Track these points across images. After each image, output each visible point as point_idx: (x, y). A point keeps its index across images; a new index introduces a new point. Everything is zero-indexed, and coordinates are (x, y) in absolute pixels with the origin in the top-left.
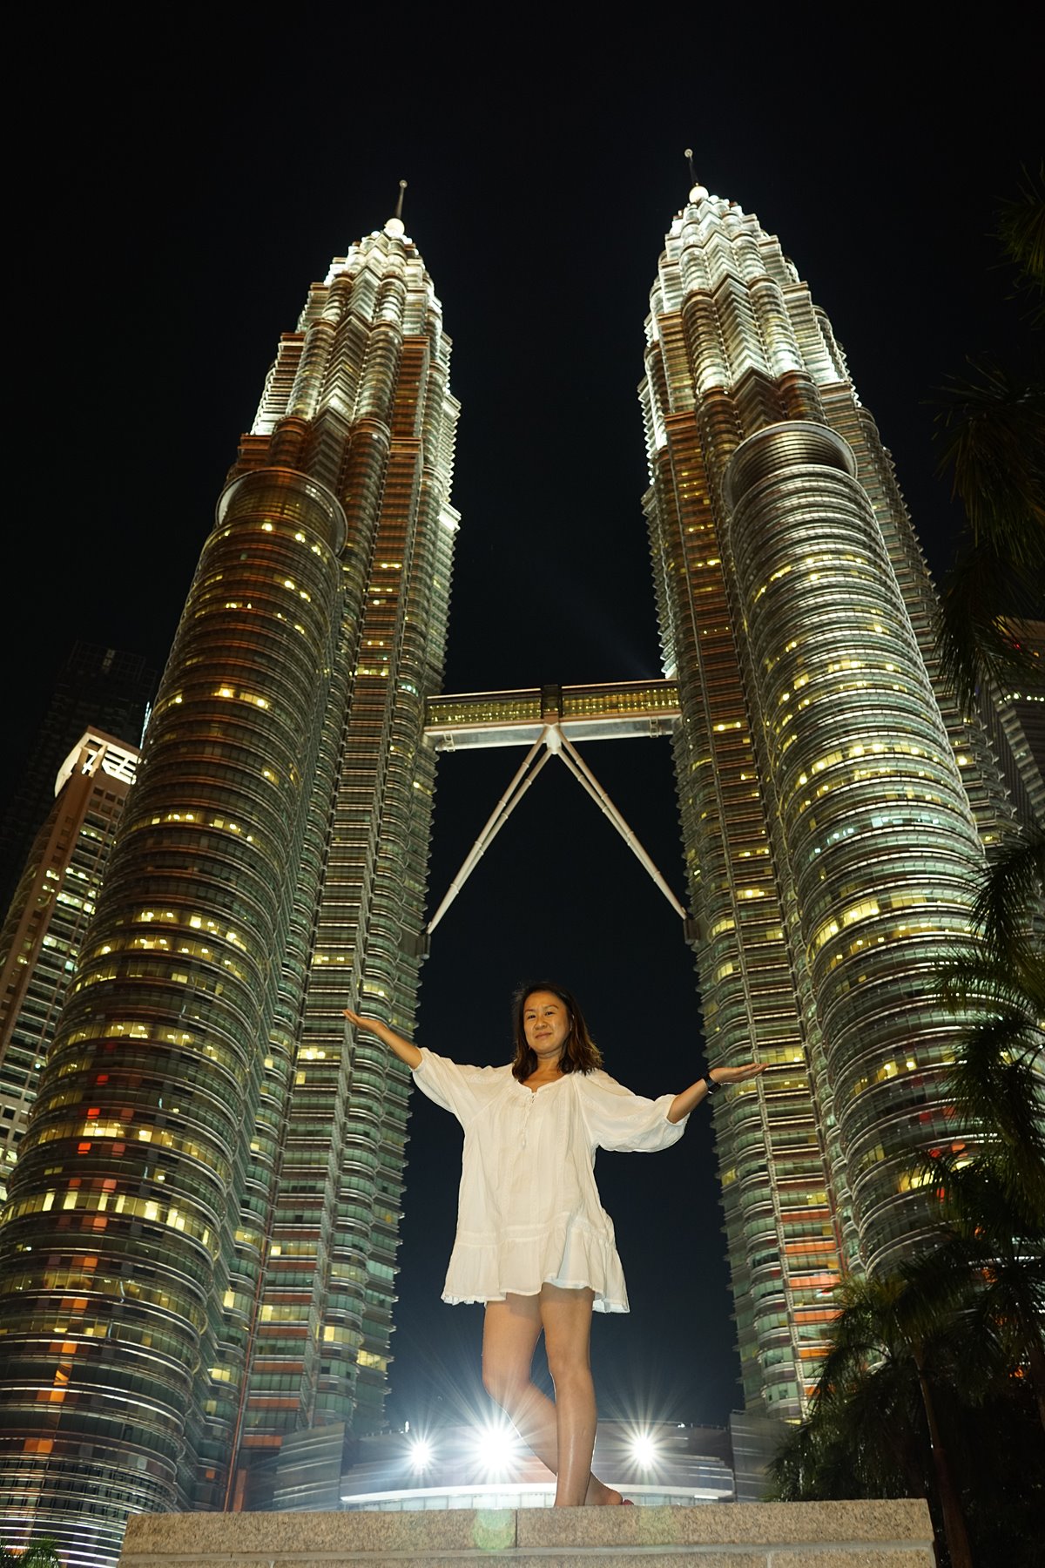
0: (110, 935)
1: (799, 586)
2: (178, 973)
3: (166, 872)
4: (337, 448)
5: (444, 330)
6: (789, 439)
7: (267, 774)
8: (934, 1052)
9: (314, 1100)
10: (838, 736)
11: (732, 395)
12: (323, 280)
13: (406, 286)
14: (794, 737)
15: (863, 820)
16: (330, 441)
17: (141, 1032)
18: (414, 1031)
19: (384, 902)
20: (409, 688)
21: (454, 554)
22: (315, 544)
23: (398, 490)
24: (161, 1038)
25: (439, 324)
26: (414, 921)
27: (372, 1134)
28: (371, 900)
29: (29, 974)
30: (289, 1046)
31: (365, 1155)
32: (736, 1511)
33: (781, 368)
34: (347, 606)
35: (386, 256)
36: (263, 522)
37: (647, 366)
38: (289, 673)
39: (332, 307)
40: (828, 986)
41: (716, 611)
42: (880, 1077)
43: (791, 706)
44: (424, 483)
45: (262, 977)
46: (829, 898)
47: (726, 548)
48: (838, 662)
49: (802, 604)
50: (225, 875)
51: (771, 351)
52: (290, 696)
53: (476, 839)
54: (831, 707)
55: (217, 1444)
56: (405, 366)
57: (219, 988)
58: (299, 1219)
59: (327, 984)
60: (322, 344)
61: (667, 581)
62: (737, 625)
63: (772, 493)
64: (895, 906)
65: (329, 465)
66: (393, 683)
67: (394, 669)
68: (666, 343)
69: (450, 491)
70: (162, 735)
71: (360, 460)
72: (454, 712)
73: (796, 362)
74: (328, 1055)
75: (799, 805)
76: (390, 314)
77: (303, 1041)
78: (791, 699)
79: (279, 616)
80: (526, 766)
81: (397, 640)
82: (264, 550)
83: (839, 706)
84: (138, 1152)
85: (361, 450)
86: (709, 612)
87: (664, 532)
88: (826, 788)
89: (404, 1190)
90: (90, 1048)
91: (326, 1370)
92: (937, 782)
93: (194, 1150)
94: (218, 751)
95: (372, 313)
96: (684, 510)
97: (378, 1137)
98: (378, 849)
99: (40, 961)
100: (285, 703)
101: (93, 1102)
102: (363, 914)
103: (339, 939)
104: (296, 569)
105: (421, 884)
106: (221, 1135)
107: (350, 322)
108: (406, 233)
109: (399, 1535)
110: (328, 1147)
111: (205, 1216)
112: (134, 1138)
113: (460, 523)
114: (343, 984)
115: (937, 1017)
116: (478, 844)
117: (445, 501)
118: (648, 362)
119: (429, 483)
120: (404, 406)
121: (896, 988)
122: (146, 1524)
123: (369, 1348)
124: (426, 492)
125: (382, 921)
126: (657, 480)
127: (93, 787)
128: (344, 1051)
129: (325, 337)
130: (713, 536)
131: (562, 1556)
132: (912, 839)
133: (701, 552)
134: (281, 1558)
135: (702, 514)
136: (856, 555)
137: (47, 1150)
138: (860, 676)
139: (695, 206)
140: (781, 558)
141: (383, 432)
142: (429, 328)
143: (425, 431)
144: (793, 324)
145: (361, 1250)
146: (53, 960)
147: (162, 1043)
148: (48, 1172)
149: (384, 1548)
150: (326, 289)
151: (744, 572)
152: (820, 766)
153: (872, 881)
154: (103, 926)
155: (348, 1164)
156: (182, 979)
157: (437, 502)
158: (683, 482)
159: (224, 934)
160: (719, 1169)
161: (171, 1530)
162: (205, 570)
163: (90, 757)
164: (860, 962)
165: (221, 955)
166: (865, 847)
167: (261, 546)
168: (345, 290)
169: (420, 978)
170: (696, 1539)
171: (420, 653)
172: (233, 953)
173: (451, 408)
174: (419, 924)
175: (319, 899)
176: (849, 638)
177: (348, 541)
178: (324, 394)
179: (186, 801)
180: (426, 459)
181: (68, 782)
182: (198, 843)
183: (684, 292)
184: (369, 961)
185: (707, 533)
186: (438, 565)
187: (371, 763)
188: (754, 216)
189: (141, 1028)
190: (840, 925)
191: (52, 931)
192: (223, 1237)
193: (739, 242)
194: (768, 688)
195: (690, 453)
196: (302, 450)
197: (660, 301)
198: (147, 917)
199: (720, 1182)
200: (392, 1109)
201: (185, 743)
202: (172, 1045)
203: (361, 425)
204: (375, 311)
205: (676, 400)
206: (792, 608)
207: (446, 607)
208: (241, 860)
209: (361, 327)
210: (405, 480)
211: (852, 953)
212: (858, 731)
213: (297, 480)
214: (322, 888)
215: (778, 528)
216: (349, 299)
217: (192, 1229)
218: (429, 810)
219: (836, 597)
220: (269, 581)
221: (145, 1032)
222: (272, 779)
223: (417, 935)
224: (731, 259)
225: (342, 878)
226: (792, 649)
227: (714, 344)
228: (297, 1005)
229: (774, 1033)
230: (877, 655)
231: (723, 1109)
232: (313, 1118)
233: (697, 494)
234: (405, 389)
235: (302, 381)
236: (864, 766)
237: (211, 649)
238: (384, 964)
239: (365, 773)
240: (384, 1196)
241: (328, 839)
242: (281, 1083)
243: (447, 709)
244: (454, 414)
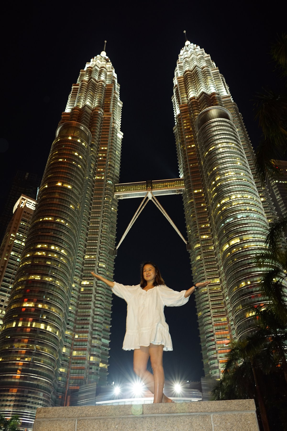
0: (29, 251)
1: (217, 152)
2: (48, 261)
3: (44, 234)
4: (89, 116)
5: (118, 82)
6: (214, 111)
7: (71, 206)
8: (255, 279)
9: (86, 295)
10: (228, 193)
11: (198, 99)
12: (84, 69)
13: (107, 70)
14: (216, 194)
15: (235, 216)
16: (87, 114)
17: (38, 278)
18: (113, 276)
19: (104, 241)
20: (110, 182)
21: (122, 145)
22: (83, 142)
23: (106, 127)
24: (44, 279)
25: (116, 81)
26: (112, 246)
27: (102, 304)
28: (100, 240)
29: (7, 262)
30: (79, 281)
31: (100, 310)
32: (202, 403)
33: (211, 92)
34: (92, 159)
35: (101, 62)
36: (69, 137)
37: (174, 92)
38: (77, 179)
39: (87, 76)
40: (226, 262)
41: (194, 159)
42: (241, 286)
43: (215, 185)
44: (113, 125)
45: (71, 262)
46: (226, 238)
47: (196, 142)
48: (228, 173)
49: (218, 157)
50: (60, 234)
51: (208, 87)
52: (77, 185)
53: (129, 223)
54: (226, 185)
55: (62, 389)
56: (107, 93)
57: (59, 265)
58: (83, 328)
59: (89, 263)
60: (84, 87)
61: (180, 151)
62: (200, 163)
63: (209, 126)
64: (244, 239)
65: (87, 120)
66: (105, 181)
67: (106, 177)
68: (179, 85)
69: (120, 127)
70: (42, 196)
71: (95, 119)
72: (122, 188)
73: (215, 90)
74: (90, 283)
75: (218, 212)
76: (103, 78)
77: (83, 279)
78: (215, 183)
79: (74, 163)
80: (142, 203)
81: (106, 169)
82: (69, 144)
83: (228, 185)
84: (38, 310)
85: (95, 116)
86: (192, 160)
87: (179, 138)
88: (225, 208)
89: (111, 319)
90: (24, 282)
91: (91, 368)
92: (255, 205)
93: (54, 310)
94: (58, 200)
95: (97, 78)
96: (185, 131)
97: (104, 305)
98: (102, 227)
99: (10, 259)
100: (76, 187)
101: (26, 297)
102: (99, 244)
103: (92, 251)
104: (78, 150)
105: (114, 236)
106: (61, 305)
107: (91, 80)
108: (107, 55)
109: (111, 412)
110: (90, 308)
111: (57, 327)
112: (37, 307)
113: (123, 136)
114: (93, 263)
115: (256, 269)
116: (130, 225)
117: (119, 130)
118: (174, 91)
119: (114, 125)
120: (107, 104)
121: (244, 262)
122: (42, 410)
123: (103, 362)
124: (114, 128)
125: (104, 246)
126: (177, 123)
127: (24, 211)
128: (94, 282)
129: (85, 85)
130: (193, 138)
131: (155, 416)
132: (249, 221)
133: (190, 143)
134: (79, 419)
135: (189, 132)
136: (232, 143)
137: (13, 310)
138: (234, 177)
139: (187, 46)
140: (212, 144)
141: (101, 111)
142: (113, 82)
143: (113, 111)
144: (214, 79)
145: (100, 336)
146: (14, 259)
147: (44, 281)
148: (14, 316)
149: (107, 415)
150: (85, 71)
151: (202, 149)
152: (223, 201)
153: (238, 233)
154: (27, 249)
155: (96, 313)
156: (49, 263)
157: (117, 130)
158: (185, 124)
159: (61, 251)
161: (49, 412)
162: (53, 150)
163: (22, 202)
164: (235, 255)
165: (60, 256)
166: (236, 223)
167: (68, 143)
169: (114, 262)
170: (191, 411)
171: (113, 172)
172: (63, 256)
173: (120, 104)
174: (114, 247)
175: (86, 240)
176: (231, 166)
177: (92, 142)
178: (85, 101)
179: (49, 214)
180: (113, 118)
181: (16, 210)
182: (53, 226)
183: (184, 71)
184: (100, 257)
185: (191, 138)
186: (117, 148)
187: (100, 203)
188: (203, 49)
189: (38, 277)
190: (229, 245)
191: (13, 251)
192: (62, 333)
193: (199, 56)
194: (209, 180)
195: (186, 116)
196: (79, 116)
197: (177, 73)
198: (39, 246)
199: (197, 316)
200: (108, 297)
201: (48, 198)
202: (47, 281)
203: (95, 109)
204: (98, 77)
205: (182, 101)
206: (215, 158)
207: (120, 159)
208: (65, 230)
209: (95, 82)
210: (108, 125)
211: (233, 253)
212: (233, 192)
213: (78, 125)
214: (87, 237)
215: (211, 136)
216: (91, 74)
217: (54, 331)
218: (116, 215)
219: (227, 155)
220: (70, 153)
221: (39, 278)
222: (73, 208)
223: (113, 250)
224: (197, 61)
225: (92, 235)
226: (215, 170)
227: (192, 85)
228: (81, 269)
229: (211, 275)
230: (238, 171)
231: (198, 296)
232: (86, 300)
233: (188, 127)
234: (107, 99)
235: (78, 97)
236: (235, 201)
237: (55, 172)
238: (105, 258)
239: (98, 205)
240: (106, 321)
241: (88, 224)
242: (77, 291)
243: (120, 187)
244: (121, 106)
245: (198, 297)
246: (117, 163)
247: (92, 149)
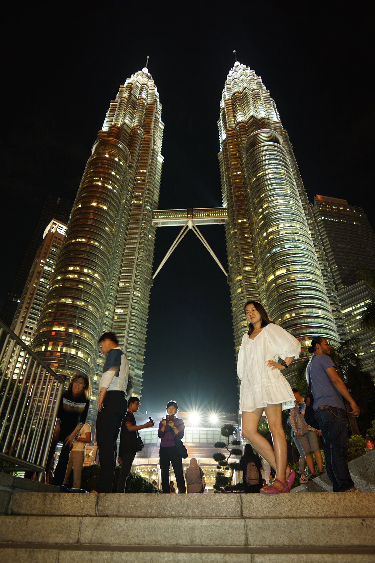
0: (60, 273)
1: (266, 178)
2: (80, 285)
3: (77, 256)
4: (127, 135)
5: (160, 102)
6: (263, 135)
7: (106, 228)
8: (300, 311)
9: (120, 324)
10: (276, 221)
11: (246, 123)
12: (124, 85)
13: (149, 88)
14: (263, 222)
15: (283, 246)
16: (125, 133)
17: (70, 301)
18: (149, 306)
19: (140, 269)
20: (148, 207)
21: (162, 169)
22: (121, 161)
23: (146, 148)
24: (75, 303)
25: (158, 100)
26: (149, 275)
27: (136, 334)
28: (136, 268)
29: (36, 289)
30: (113, 308)
31: (134, 340)
33: (261, 116)
34: (130, 182)
35: (143, 78)
36: (105, 154)
37: (221, 115)
38: (113, 199)
39: (126, 93)
40: (270, 293)
41: (239, 187)
42: (285, 318)
43: (262, 213)
44: (153, 147)
45: (105, 287)
46: (272, 268)
47: (243, 168)
48: (276, 200)
49: (267, 183)
50: (94, 257)
51: (258, 111)
52: (114, 206)
53: (167, 252)
54: (274, 213)
55: (92, 416)
56: (148, 112)
57: (92, 290)
59: (123, 291)
60: (123, 104)
61: (225, 179)
62: (246, 191)
63: (258, 150)
64: (291, 270)
65: (125, 140)
66: (143, 206)
67: (144, 201)
68: (226, 108)
69: (161, 150)
70: (75, 216)
71: (134, 139)
72: (161, 215)
73: (265, 114)
74: (124, 311)
75: (264, 241)
76: (144, 95)
77: (116, 307)
78: (262, 211)
79: (111, 182)
80: (182, 231)
81: (145, 193)
82: (106, 162)
83: (276, 213)
84: (70, 335)
85: (135, 136)
86: (237, 187)
87: (224, 164)
88: (272, 236)
89: (145, 350)
90: (55, 305)
93: (85, 335)
94: (92, 221)
95: (138, 95)
96: (231, 157)
97: (138, 335)
98: (139, 254)
100: (112, 208)
101: (56, 321)
102: (134, 272)
103: (127, 279)
104: (115, 169)
105: (151, 265)
106: (93, 331)
107: (132, 97)
108: (149, 72)
110: (124, 337)
111: (88, 353)
112: (68, 331)
113: (164, 160)
114: (128, 291)
115: (302, 301)
116: (168, 254)
117: (159, 154)
118: (221, 114)
119: (155, 147)
120: (148, 124)
121: (290, 293)
123: (135, 392)
124: (154, 150)
125: (140, 274)
126: (223, 149)
127: (54, 236)
128: (128, 310)
129: (124, 101)
130: (240, 165)
132: (297, 251)
133: (235, 170)
135: (236, 158)
136: (283, 169)
137: (43, 334)
139: (236, 67)
141: (141, 131)
142: (155, 101)
143: (154, 132)
144: (265, 103)
145: (133, 366)
146: (43, 285)
147: (75, 305)
148: (43, 340)
150: (124, 87)
151: (249, 174)
152: (270, 230)
154: (58, 271)
155: (129, 342)
156: (82, 287)
157: (157, 153)
158: (231, 149)
159: (94, 274)
160: (235, 346)
162: (88, 168)
163: (53, 227)
164: (280, 286)
165: (93, 280)
166: (283, 253)
167: (105, 161)
168: (130, 88)
169: (150, 291)
171: (151, 197)
172: (96, 280)
173: (161, 126)
174: (150, 276)
175: (121, 267)
176: (280, 193)
177: (131, 163)
178: (124, 119)
179: (82, 235)
180: (154, 140)
181: (47, 235)
182: (86, 248)
183: (232, 93)
184: (136, 286)
185: (237, 164)
186: (157, 172)
187: (137, 229)
188: (254, 71)
190: (275, 276)
191: (43, 277)
192: (94, 360)
193: (249, 78)
194: (256, 207)
195: (233, 140)
196: (117, 135)
197: (225, 95)
198: (71, 268)
199: (235, 350)
200: (142, 328)
201: (82, 219)
202: (78, 305)
203: (135, 128)
204: (139, 95)
205: (229, 124)
206: (263, 184)
207: (159, 184)
208: (99, 253)
209: (135, 99)
210: (148, 146)
211: (278, 283)
212: (282, 220)
213: (116, 142)
214: (122, 264)
215: (260, 161)
216: (131, 90)
217: (85, 357)
218: (153, 244)
219: (277, 181)
220: (107, 171)
222: (108, 230)
223: (149, 279)
224: (247, 83)
225: (128, 261)
226: (263, 196)
227: (241, 108)
228: (115, 297)
230: (288, 199)
231: (237, 329)
232: (120, 329)
233: (235, 152)
234: (148, 119)
235: (117, 115)
236: (283, 230)
237: (90, 191)
238: (140, 287)
239: (135, 231)
240: (140, 352)
241: (124, 250)
242: (110, 319)
243: (159, 214)
244: (162, 127)
245: (236, 332)
246: (156, 188)
247: (130, 171)
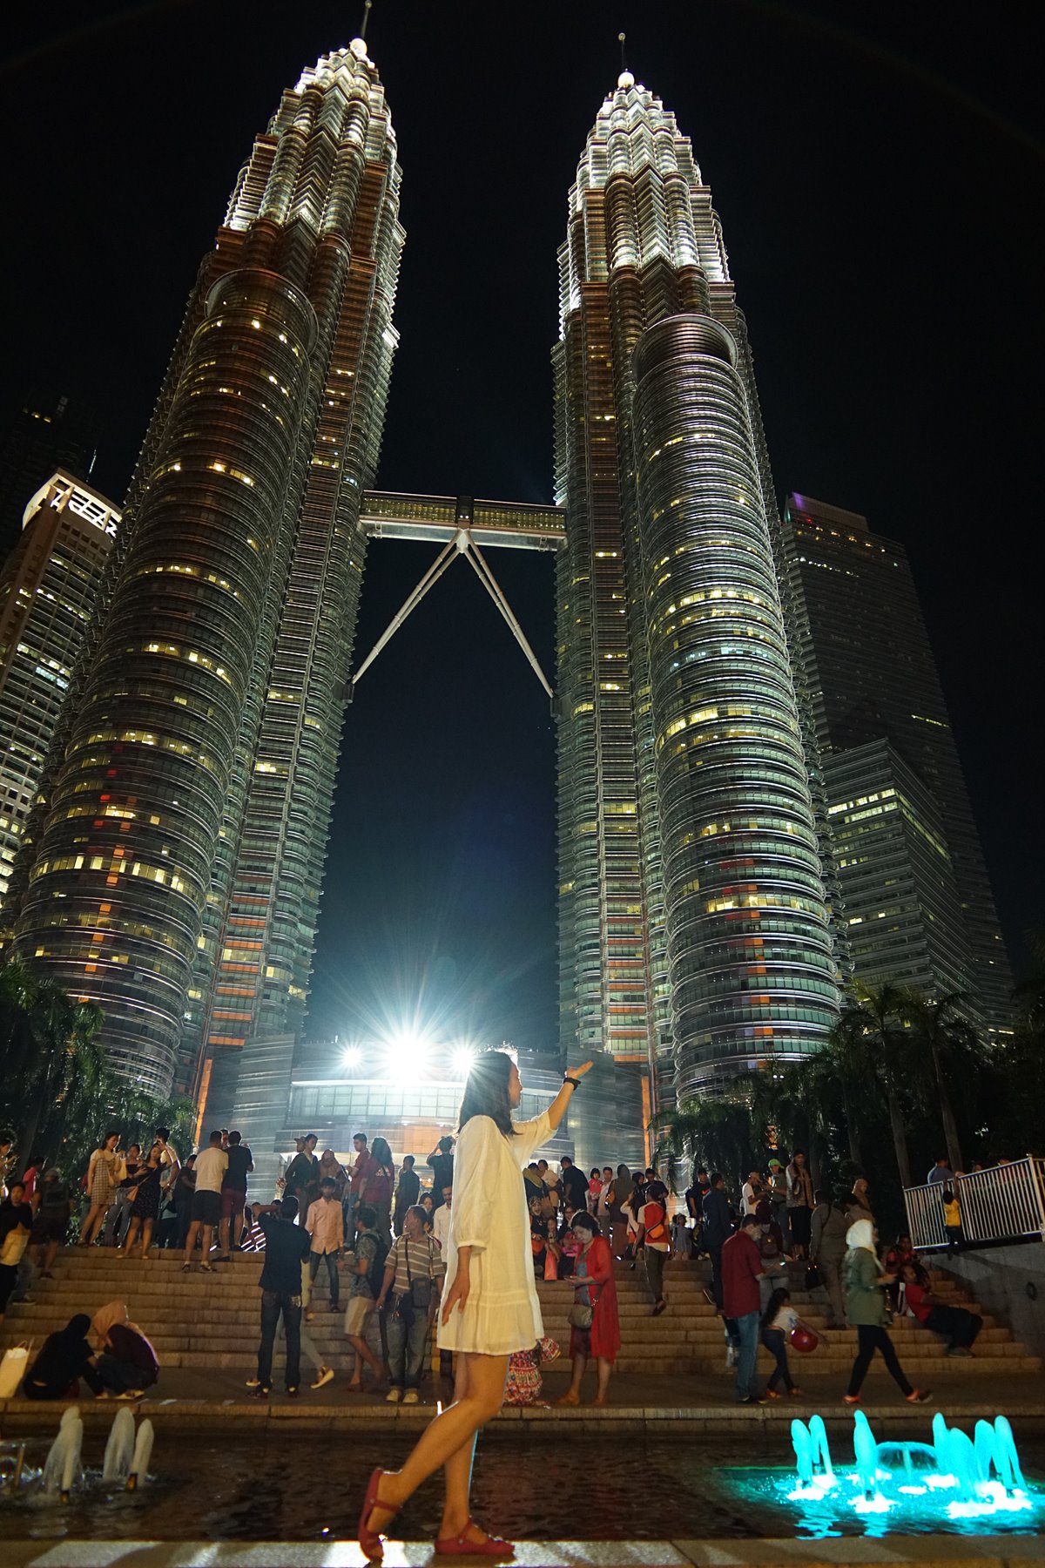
1: (686, 455)
2: (180, 697)
3: (169, 614)
4: (306, 257)
5: (397, 159)
6: (690, 329)
7: (250, 541)
8: (744, 820)
9: (266, 803)
10: (702, 580)
11: (640, 276)
12: (295, 86)
13: (370, 111)
14: (669, 575)
15: (714, 648)
16: (299, 248)
18: (338, 757)
19: (324, 655)
20: (352, 481)
21: (394, 368)
22: (294, 347)
23: (355, 305)
24: (165, 746)
25: (394, 153)
26: (344, 673)
27: (307, 833)
28: (314, 652)
29: (6, 674)
30: (249, 760)
31: (300, 847)
33: (681, 261)
34: (311, 403)
35: (354, 76)
36: (252, 319)
37: (568, 232)
38: (269, 457)
39: (301, 118)
40: (671, 766)
41: (607, 459)
42: (704, 834)
44: (375, 302)
46: (681, 701)
47: (622, 408)
49: (688, 470)
50: (217, 621)
51: (675, 244)
52: (270, 478)
54: (701, 557)
55: (192, 1041)
56: (365, 189)
57: (210, 712)
58: (253, 890)
59: (279, 715)
60: (295, 153)
62: (623, 474)
63: (674, 372)
64: (730, 714)
65: (302, 276)
66: (341, 475)
67: (342, 463)
68: (589, 216)
69: (393, 311)
70: (163, 495)
71: (324, 271)
72: (384, 506)
73: (694, 257)
74: (278, 770)
75: (667, 627)
76: (355, 136)
77: (259, 758)
79: (264, 406)
80: (440, 560)
81: (346, 438)
82: (253, 345)
84: (149, 831)
85: (325, 262)
86: (601, 459)
87: (569, 382)
88: (689, 618)
89: (324, 874)
91: (267, 997)
92: (770, 626)
94: (212, 517)
95: (339, 132)
96: (590, 368)
97: (311, 835)
98: (322, 612)
99: (15, 664)
100: (265, 482)
102: (308, 663)
103: (290, 681)
104: (279, 366)
105: (349, 644)
106: (208, 822)
107: (321, 136)
108: (369, 56)
110: (276, 839)
112: (146, 821)
113: (398, 343)
114: (291, 716)
116: (397, 618)
117: (389, 319)
118: (570, 229)
119: (378, 302)
123: (295, 983)
124: (376, 311)
125: (321, 670)
126: (568, 335)
127: (58, 523)
128: (290, 768)
129: (297, 146)
130: (611, 395)
132: (748, 667)
133: (600, 407)
135: (604, 374)
136: (731, 437)
138: (725, 536)
139: (624, 91)
140: (675, 429)
141: (345, 249)
142: (386, 156)
143: (378, 254)
144: (695, 223)
145: (295, 915)
146: (26, 665)
147: (166, 750)
148: (77, 840)
150: (296, 97)
152: (687, 601)
153: (716, 694)
155: (290, 853)
156: (183, 702)
157: (384, 321)
158: (592, 344)
159: (216, 670)
160: (558, 882)
162: (198, 354)
163: (58, 494)
164: (698, 751)
165: (212, 685)
166: (712, 668)
167: (249, 340)
169: (344, 718)
171: (361, 452)
172: (221, 685)
173: (398, 236)
174: (347, 677)
175: (276, 647)
176: (721, 504)
178: (295, 202)
179: (186, 555)
180: (378, 280)
181: (38, 515)
182: (196, 592)
183: (610, 172)
184: (311, 701)
185: (607, 392)
186: (379, 377)
187: (320, 541)
188: (672, 113)
189: (150, 737)
190: (688, 722)
191: (25, 641)
193: (659, 136)
195: (599, 320)
196: (274, 252)
197: (586, 175)
198: (154, 648)
199: (558, 890)
200: (319, 815)
201: (184, 506)
202: (173, 752)
203: (327, 239)
204: (342, 130)
205: (593, 269)
206: (679, 471)
208: (228, 610)
209: (330, 143)
210: (360, 297)
212: (718, 578)
213: (280, 283)
214: (278, 638)
216: (319, 113)
217: (188, 891)
218: (359, 585)
220: (256, 373)
221: (151, 740)
222: (254, 546)
223: (345, 684)
224: (651, 152)
225: (294, 632)
226: (675, 506)
227: (629, 226)
228: (256, 729)
229: (616, 791)
231: (568, 839)
232: (266, 817)
233: (601, 355)
234: (364, 212)
235: (275, 185)
236: (720, 606)
237: (206, 427)
238: (322, 705)
239: (315, 547)
240: (311, 879)
241: (284, 599)
242: (242, 788)
243: (378, 502)
244: (400, 241)
245: (564, 845)
246: (377, 424)
247: (311, 370)
